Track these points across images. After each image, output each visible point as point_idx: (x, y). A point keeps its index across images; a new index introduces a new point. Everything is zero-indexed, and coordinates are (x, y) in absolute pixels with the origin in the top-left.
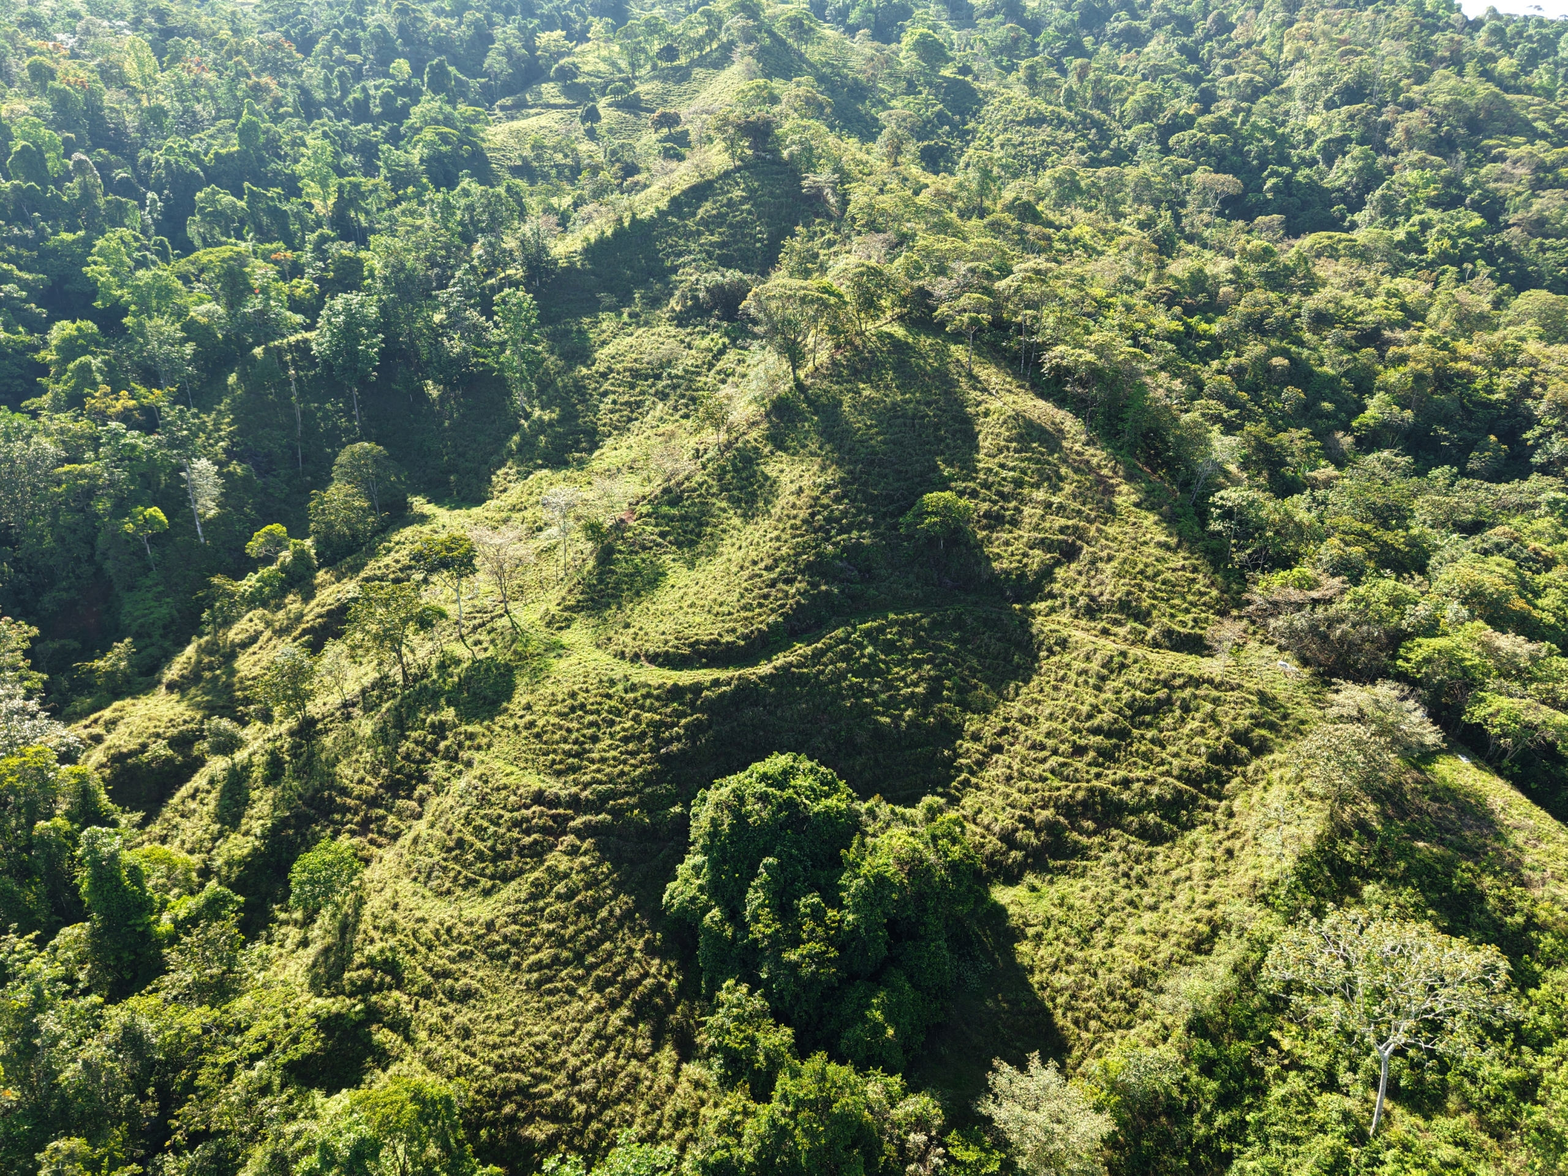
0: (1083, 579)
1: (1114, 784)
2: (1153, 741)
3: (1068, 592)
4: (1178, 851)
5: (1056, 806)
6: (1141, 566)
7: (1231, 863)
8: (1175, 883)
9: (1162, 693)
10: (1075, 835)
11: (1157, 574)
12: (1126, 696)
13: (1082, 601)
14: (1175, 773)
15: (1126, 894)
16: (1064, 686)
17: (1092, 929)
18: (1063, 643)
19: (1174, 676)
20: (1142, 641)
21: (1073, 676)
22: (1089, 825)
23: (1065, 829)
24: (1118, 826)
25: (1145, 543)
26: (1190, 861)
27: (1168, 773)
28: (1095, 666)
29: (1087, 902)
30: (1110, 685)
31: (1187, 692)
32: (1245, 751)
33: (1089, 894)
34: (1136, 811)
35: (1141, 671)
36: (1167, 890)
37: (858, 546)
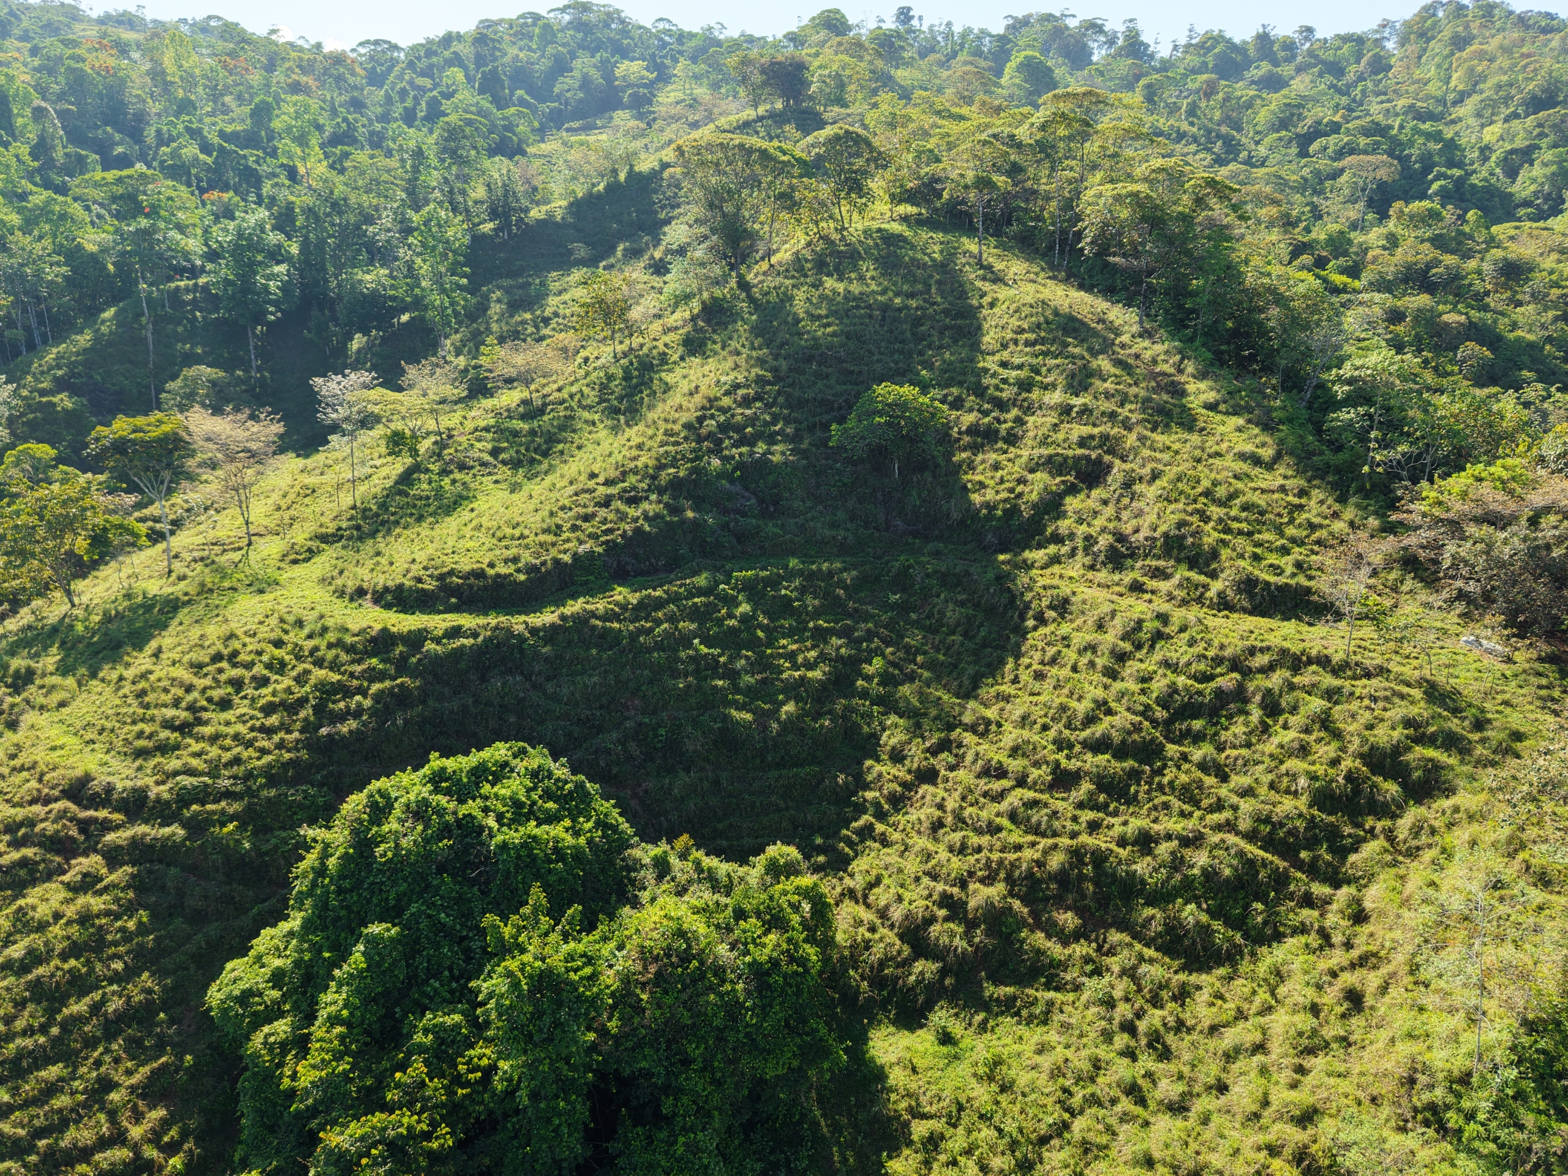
0: (1110, 511)
1: (1122, 842)
2: (1203, 767)
3: (1082, 529)
4: (1241, 987)
5: (1009, 880)
6: (1206, 483)
7: (1357, 1021)
8: (1230, 1056)
9: (1227, 681)
10: (1039, 939)
11: (1232, 496)
12: (1158, 686)
13: (1104, 541)
14: (1244, 825)
15: (1123, 1070)
16: (1054, 671)
17: (1044, 1140)
18: (1062, 607)
19: (1252, 651)
20: (1200, 600)
21: (1071, 655)
22: (1068, 919)
23: (1022, 923)
24: (1123, 926)
25: (1218, 454)
26: (1267, 1010)
27: (1229, 826)
28: (1110, 638)
29: (1042, 1079)
30: (1132, 667)
31: (1276, 680)
32: (1391, 789)
33: (1046, 1062)
34: (1160, 897)
35: (1192, 643)
36: (1211, 1071)
37: (762, 465)
